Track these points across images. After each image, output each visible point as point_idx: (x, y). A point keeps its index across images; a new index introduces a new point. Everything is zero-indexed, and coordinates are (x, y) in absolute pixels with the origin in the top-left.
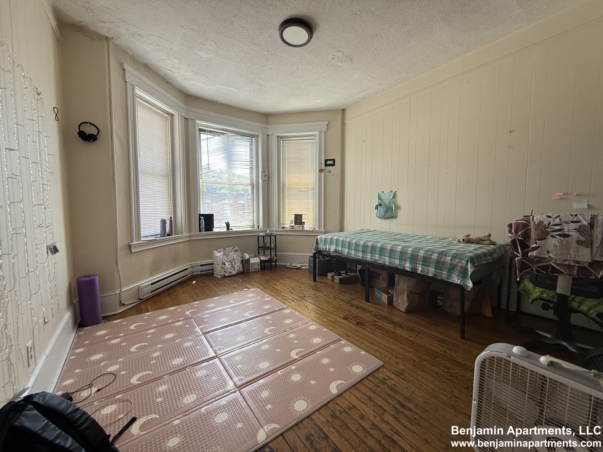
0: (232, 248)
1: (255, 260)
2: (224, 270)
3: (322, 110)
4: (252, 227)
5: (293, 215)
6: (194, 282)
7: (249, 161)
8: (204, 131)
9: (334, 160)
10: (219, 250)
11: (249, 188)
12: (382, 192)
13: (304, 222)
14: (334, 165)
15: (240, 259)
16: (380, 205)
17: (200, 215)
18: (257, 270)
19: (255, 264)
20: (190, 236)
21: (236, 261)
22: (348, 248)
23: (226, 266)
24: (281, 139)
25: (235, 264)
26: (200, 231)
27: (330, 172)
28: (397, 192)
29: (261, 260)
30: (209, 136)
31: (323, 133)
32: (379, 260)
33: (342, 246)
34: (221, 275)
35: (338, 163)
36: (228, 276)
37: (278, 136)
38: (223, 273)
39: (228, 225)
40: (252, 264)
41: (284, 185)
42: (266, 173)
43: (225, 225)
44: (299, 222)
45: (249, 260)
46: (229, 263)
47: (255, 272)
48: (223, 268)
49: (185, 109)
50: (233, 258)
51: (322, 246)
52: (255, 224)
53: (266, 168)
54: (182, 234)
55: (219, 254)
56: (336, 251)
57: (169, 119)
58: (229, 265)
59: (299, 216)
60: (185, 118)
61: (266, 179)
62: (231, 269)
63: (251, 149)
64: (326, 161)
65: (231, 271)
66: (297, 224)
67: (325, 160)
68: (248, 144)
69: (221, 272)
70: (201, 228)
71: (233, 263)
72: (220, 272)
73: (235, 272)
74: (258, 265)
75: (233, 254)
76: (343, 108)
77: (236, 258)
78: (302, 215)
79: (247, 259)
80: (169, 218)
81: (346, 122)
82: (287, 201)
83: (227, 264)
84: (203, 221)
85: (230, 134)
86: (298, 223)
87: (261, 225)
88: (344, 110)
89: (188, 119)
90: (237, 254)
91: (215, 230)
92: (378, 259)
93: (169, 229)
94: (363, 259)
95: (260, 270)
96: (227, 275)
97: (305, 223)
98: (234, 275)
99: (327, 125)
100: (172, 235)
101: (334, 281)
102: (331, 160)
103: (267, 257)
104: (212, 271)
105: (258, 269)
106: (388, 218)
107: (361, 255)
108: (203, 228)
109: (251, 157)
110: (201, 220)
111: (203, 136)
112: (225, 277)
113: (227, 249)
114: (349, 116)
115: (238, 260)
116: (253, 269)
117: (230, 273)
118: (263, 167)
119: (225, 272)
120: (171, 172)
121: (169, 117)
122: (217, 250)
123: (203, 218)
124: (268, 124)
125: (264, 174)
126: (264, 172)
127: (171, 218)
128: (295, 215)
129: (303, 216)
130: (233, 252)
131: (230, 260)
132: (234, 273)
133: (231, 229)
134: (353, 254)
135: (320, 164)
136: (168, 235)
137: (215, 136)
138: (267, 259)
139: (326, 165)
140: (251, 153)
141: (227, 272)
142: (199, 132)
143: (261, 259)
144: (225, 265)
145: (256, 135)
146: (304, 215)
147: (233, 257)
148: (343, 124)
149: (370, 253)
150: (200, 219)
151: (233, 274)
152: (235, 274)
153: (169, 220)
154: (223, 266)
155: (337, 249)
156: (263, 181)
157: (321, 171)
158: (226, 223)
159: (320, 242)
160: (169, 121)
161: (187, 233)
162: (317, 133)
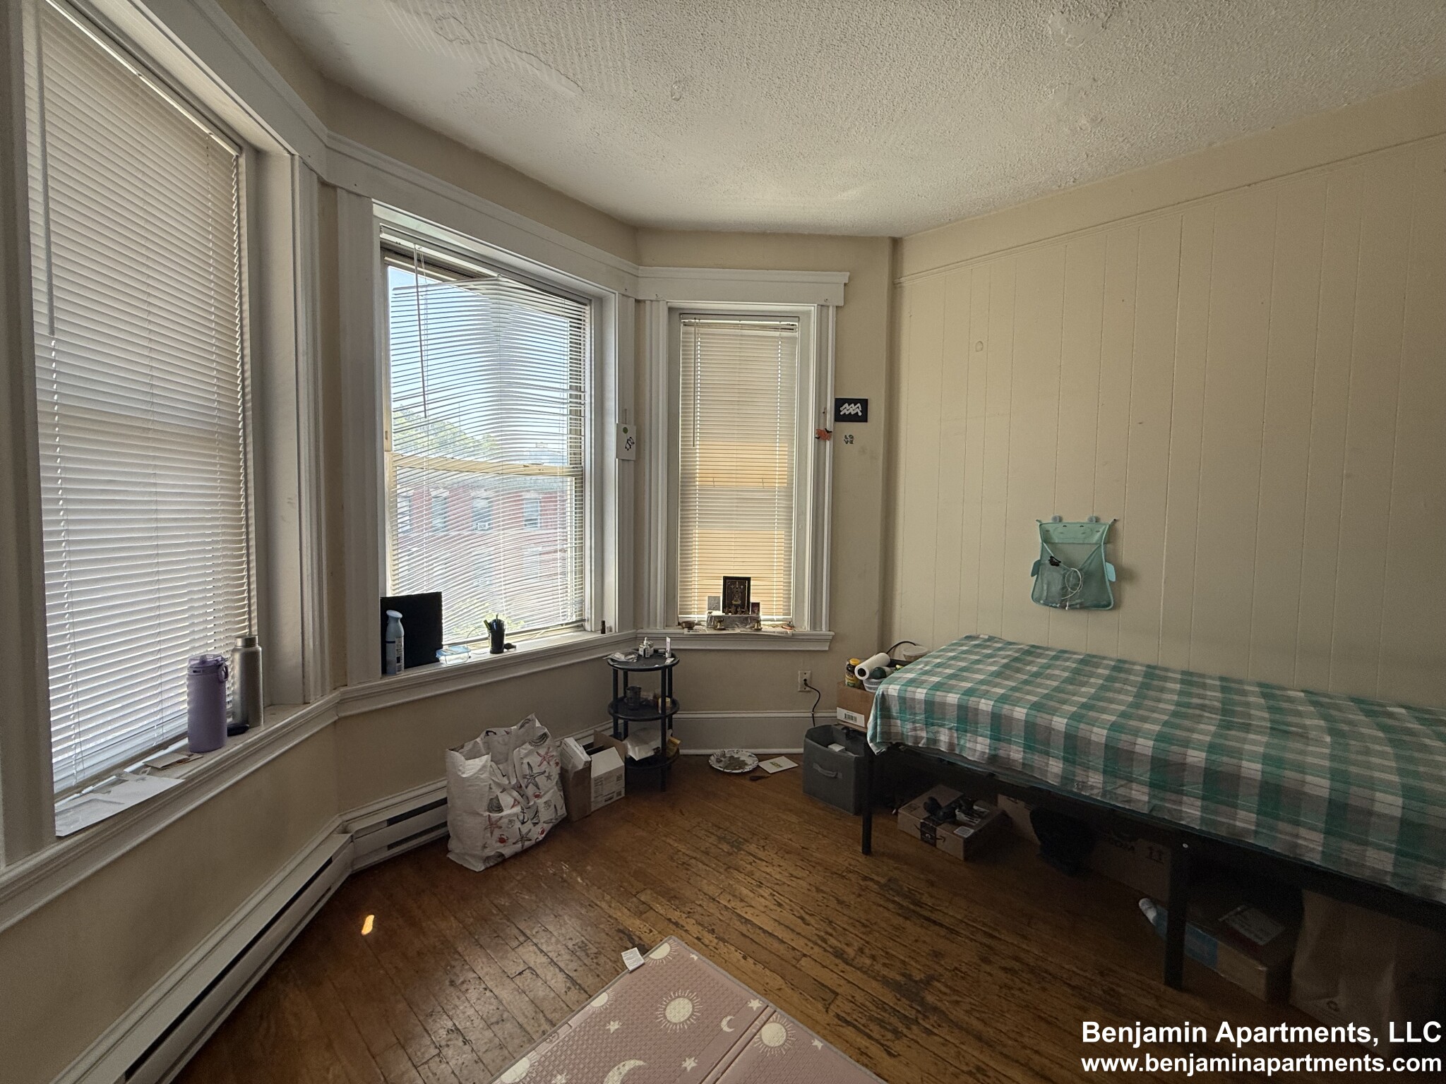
0: (519, 725)
1: (608, 763)
2: (497, 833)
3: (831, 232)
4: (578, 626)
5: (717, 578)
6: (368, 925)
7: (565, 387)
8: (405, 255)
9: (864, 403)
10: (468, 746)
11: (570, 484)
12: (1055, 519)
13: (758, 605)
14: (863, 418)
15: (555, 772)
16: (1054, 563)
17: (388, 603)
18: (615, 798)
19: (608, 776)
20: (342, 702)
21: (541, 780)
22: (1065, 760)
23: (506, 812)
24: (680, 319)
25: (537, 796)
26: (385, 671)
27: (850, 440)
28: (1119, 525)
29: (629, 761)
30: (423, 280)
31: (831, 311)
32: (1256, 832)
33: (1028, 747)
34: (488, 858)
35: (877, 411)
36: (516, 856)
37: (671, 310)
38: (494, 848)
39: (497, 630)
40: (600, 780)
41: (688, 478)
42: (632, 433)
43: (486, 633)
44: (739, 602)
45: (588, 766)
46: (515, 794)
47: (611, 808)
48: (492, 825)
49: (325, 139)
50: (528, 772)
51: (915, 729)
52: (587, 616)
53: (631, 417)
54: (306, 703)
55: (472, 767)
56: (993, 759)
57: (243, 169)
58: (516, 803)
59: (740, 584)
60: (324, 184)
61: (631, 455)
62: (523, 823)
63: (576, 346)
64: (839, 403)
65: (524, 830)
66: (733, 609)
67: (837, 400)
68: (566, 324)
69: (484, 847)
70: (392, 657)
71: (530, 790)
72: (480, 844)
73: (538, 829)
74: (619, 778)
75: (527, 755)
76: (896, 236)
77: (543, 768)
78: (749, 579)
79: (581, 767)
80: (239, 643)
81: (907, 282)
82: (696, 533)
83: (506, 800)
84: (398, 630)
85: (507, 282)
86: (737, 606)
87: (612, 618)
88: (896, 243)
89: (334, 187)
90: (542, 752)
91: (449, 659)
92: (1253, 828)
93: (237, 697)
94: (1154, 814)
95: (623, 795)
96: (508, 851)
97: (761, 606)
98: (538, 844)
99: (845, 284)
100: (256, 722)
101: (934, 845)
102: (855, 401)
103: (646, 743)
104: (441, 831)
105: (619, 794)
106: (1083, 607)
107: (1146, 798)
108: (399, 660)
109: (576, 374)
110: (391, 626)
111: (398, 277)
112: (502, 861)
113: (501, 731)
114: (913, 263)
115: (549, 777)
116: (600, 799)
117: (523, 838)
118: (623, 413)
119: (502, 841)
120: (249, 421)
121: (242, 161)
122: (462, 747)
123: (400, 615)
124: (638, 261)
125: (625, 437)
126: (625, 430)
127: (249, 642)
128: (725, 579)
129: (752, 583)
130: (528, 747)
131: (514, 781)
132: (537, 834)
133: (509, 646)
134: (1092, 787)
135: (820, 413)
136: (236, 730)
137: (444, 280)
138: (651, 753)
139: (839, 418)
140: (576, 361)
141: (512, 840)
142: (382, 257)
143: (631, 754)
144: (500, 809)
145: (593, 296)
146: (757, 578)
147: (526, 766)
148: (895, 287)
149: (1204, 798)
150: (385, 620)
151: (533, 842)
152: (541, 838)
153: (237, 656)
154: (495, 815)
155: (1002, 753)
156: (623, 461)
157: (822, 435)
158: (490, 626)
159: (901, 711)
160: (243, 177)
161: (328, 688)
162: (812, 308)
